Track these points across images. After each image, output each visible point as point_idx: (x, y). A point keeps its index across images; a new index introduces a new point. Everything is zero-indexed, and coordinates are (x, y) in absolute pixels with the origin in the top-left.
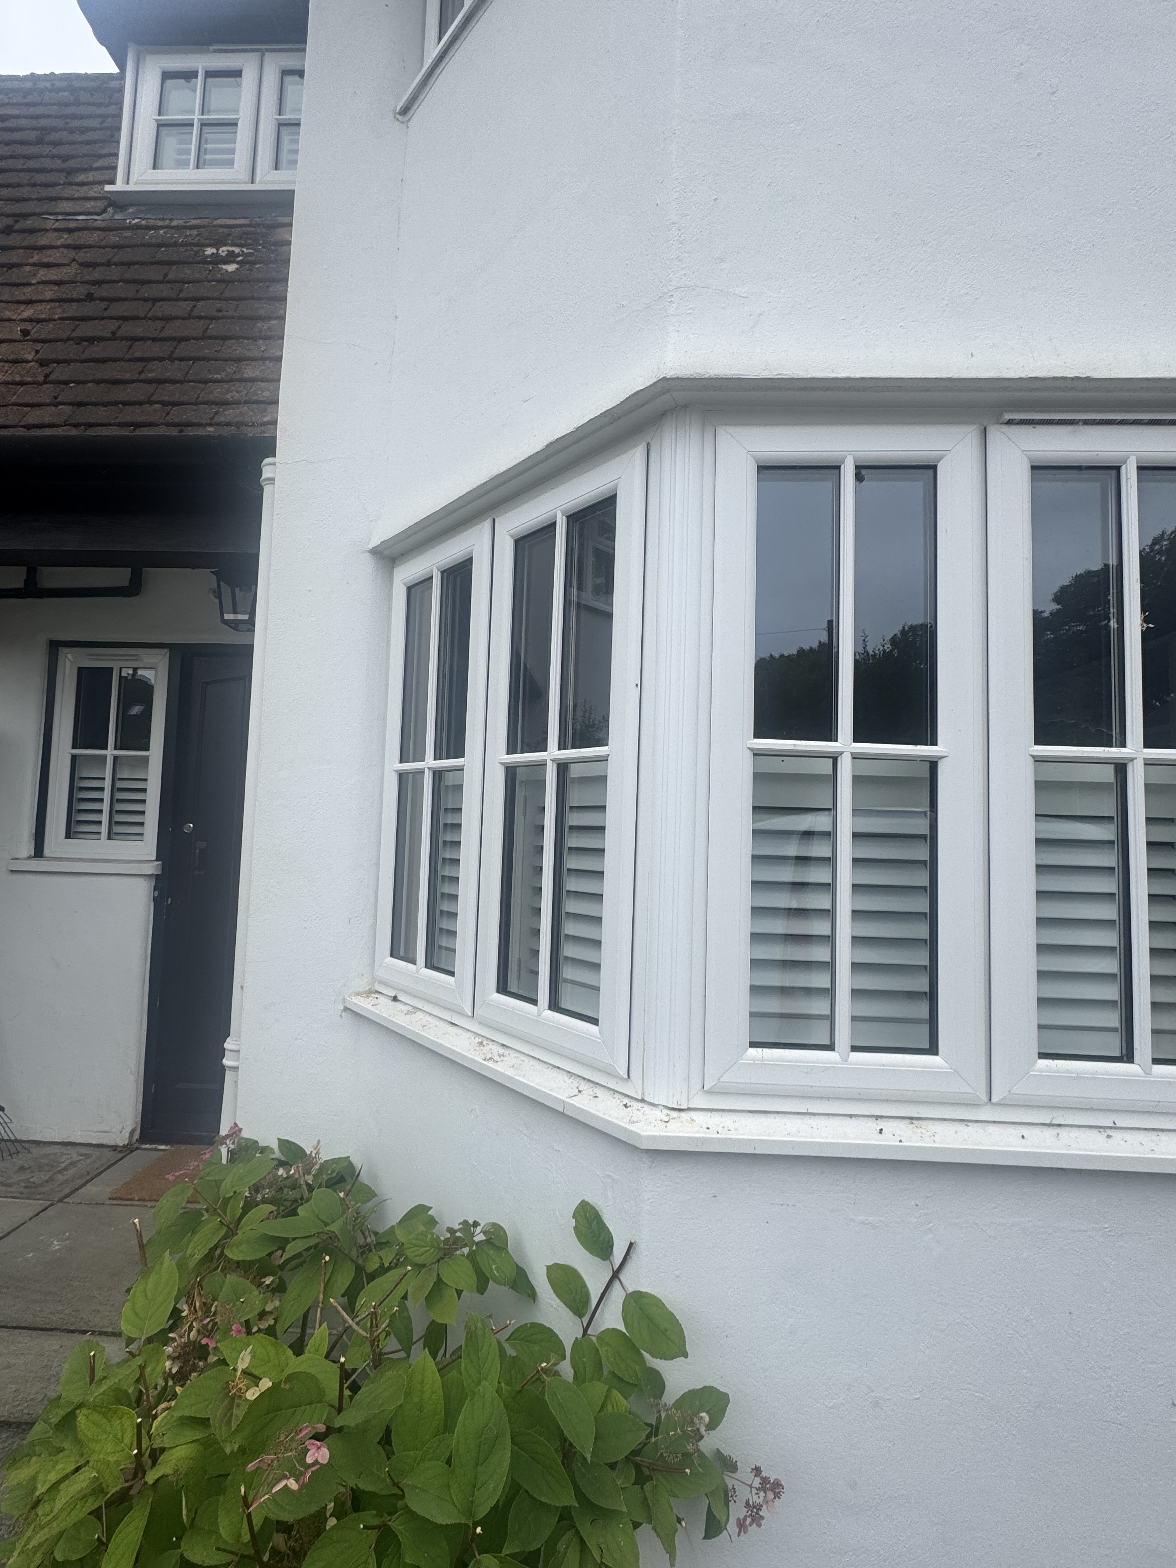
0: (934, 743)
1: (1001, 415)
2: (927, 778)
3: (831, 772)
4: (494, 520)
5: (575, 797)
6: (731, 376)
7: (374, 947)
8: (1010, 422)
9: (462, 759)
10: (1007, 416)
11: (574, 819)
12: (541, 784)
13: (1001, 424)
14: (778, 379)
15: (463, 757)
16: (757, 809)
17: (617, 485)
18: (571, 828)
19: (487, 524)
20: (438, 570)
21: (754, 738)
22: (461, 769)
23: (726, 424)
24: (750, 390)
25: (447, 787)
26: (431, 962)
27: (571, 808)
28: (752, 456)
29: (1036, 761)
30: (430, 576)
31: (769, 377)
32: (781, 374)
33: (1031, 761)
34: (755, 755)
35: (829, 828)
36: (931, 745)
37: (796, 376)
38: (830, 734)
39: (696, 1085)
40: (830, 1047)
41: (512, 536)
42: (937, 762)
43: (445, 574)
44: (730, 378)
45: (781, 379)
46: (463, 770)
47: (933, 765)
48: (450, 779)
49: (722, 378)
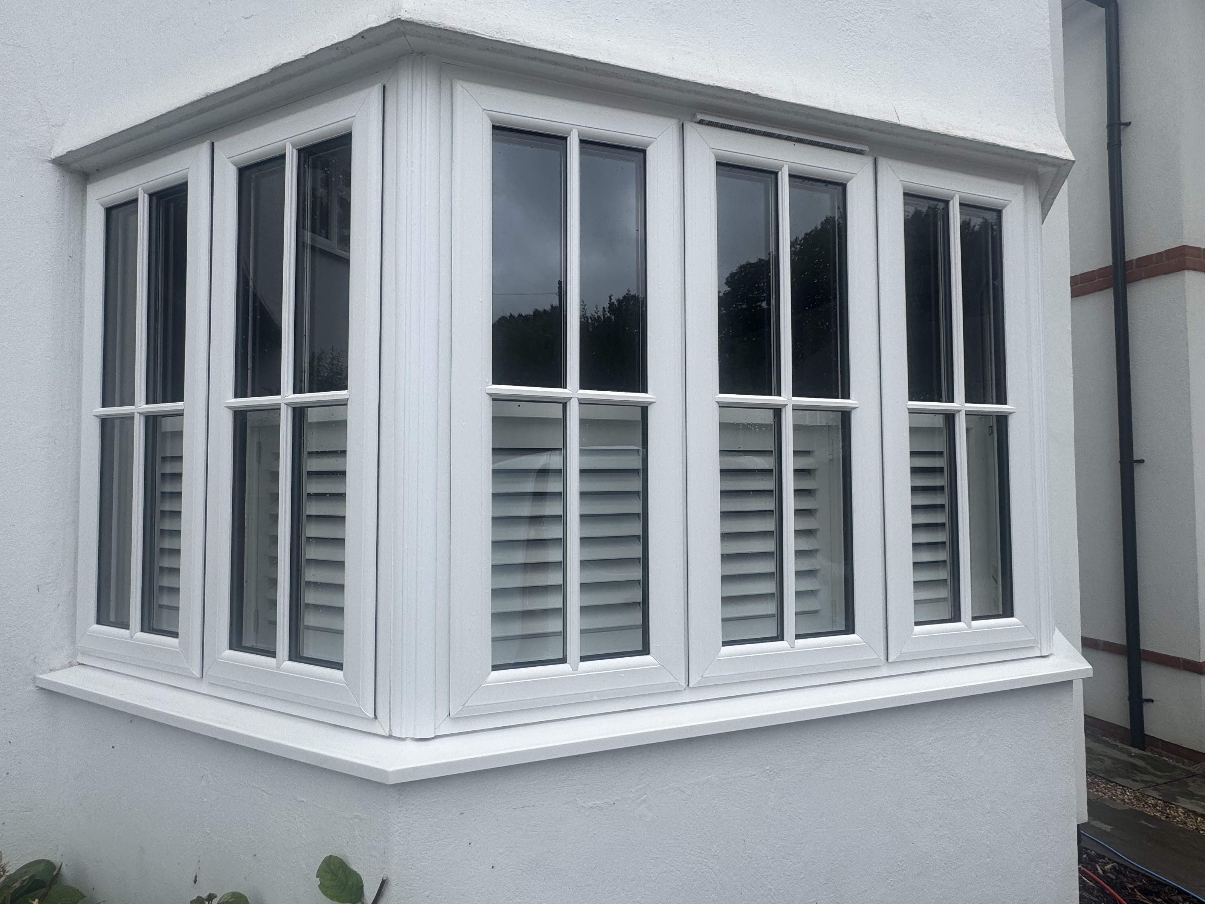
0: (645, 391)
1: (694, 115)
2: (639, 421)
3: (561, 417)
4: (213, 144)
5: (313, 442)
6: (466, 32)
7: (74, 615)
8: (701, 122)
9: (181, 403)
10: (699, 117)
11: (313, 465)
12: (276, 429)
13: (695, 122)
14: (510, 44)
15: (182, 400)
16: (496, 451)
17: (352, 122)
18: (310, 473)
19: (205, 148)
20: (145, 192)
21: (493, 383)
22: (180, 414)
23: (463, 80)
24: (484, 50)
25: (164, 434)
26: (149, 622)
27: (309, 453)
28: (488, 115)
29: (720, 407)
30: (135, 197)
31: (502, 40)
32: (513, 40)
33: (716, 406)
34: (493, 400)
35: (560, 466)
36: (642, 392)
37: (527, 45)
38: (559, 381)
39: (443, 713)
40: (563, 660)
41: (235, 164)
42: (647, 407)
43: (154, 198)
44: (465, 34)
45: (513, 44)
46: (182, 415)
47: (644, 409)
48: (167, 425)
49: (457, 32)
